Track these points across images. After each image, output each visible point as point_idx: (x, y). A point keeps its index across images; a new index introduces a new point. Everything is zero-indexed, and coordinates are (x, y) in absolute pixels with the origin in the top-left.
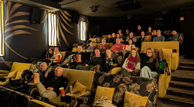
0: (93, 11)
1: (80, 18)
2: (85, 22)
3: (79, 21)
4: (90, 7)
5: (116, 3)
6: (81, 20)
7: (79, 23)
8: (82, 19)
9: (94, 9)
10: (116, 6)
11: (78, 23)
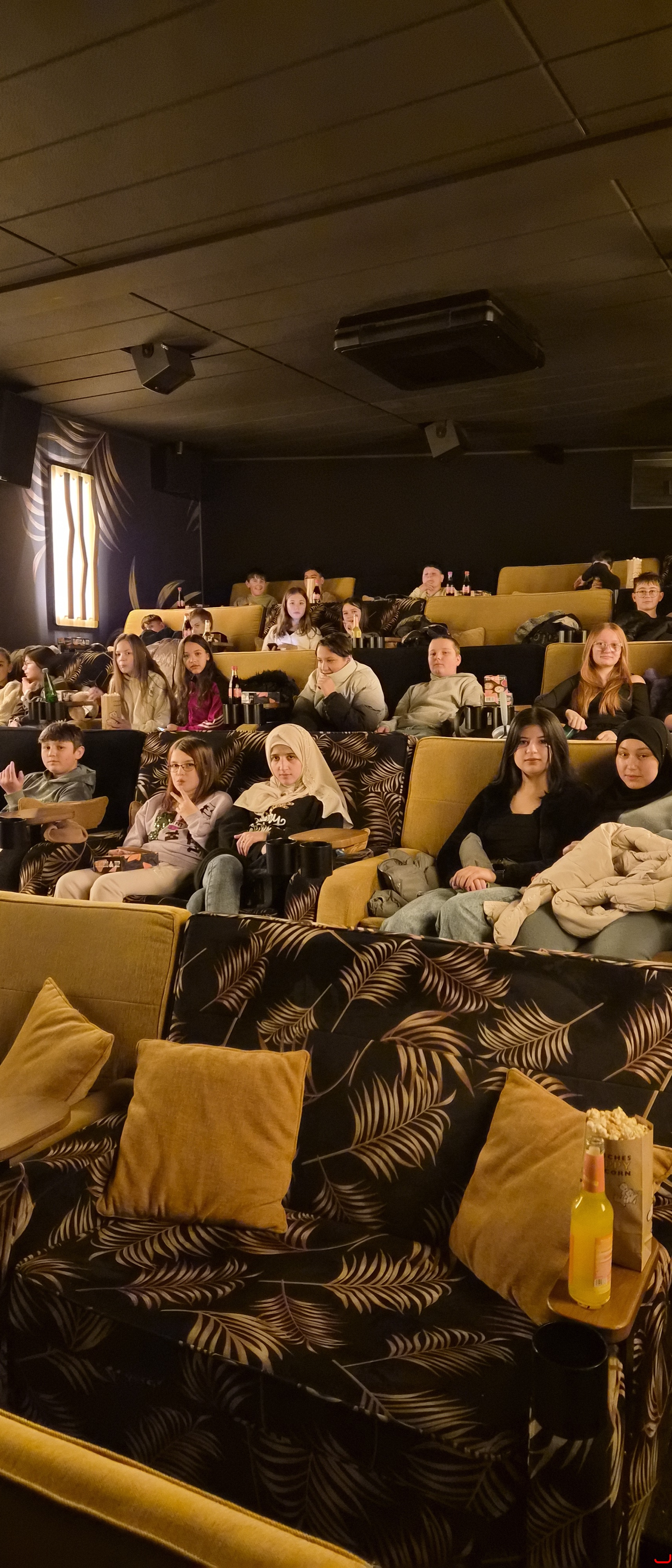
0: (150, 385)
1: (46, 443)
2: (89, 471)
3: (37, 464)
4: (127, 350)
5: (345, 322)
6: (54, 457)
7: (37, 480)
8: (60, 450)
9: (161, 365)
10: (345, 343)
11: (28, 483)
